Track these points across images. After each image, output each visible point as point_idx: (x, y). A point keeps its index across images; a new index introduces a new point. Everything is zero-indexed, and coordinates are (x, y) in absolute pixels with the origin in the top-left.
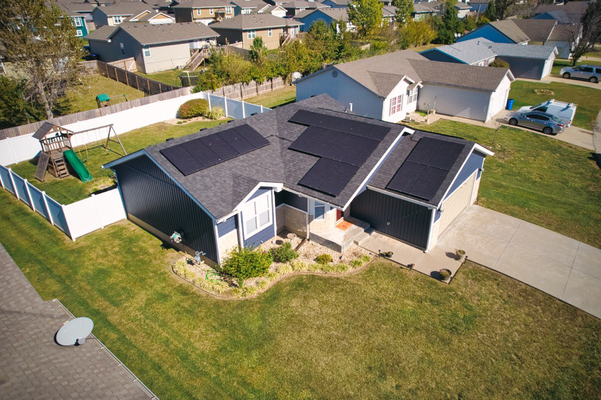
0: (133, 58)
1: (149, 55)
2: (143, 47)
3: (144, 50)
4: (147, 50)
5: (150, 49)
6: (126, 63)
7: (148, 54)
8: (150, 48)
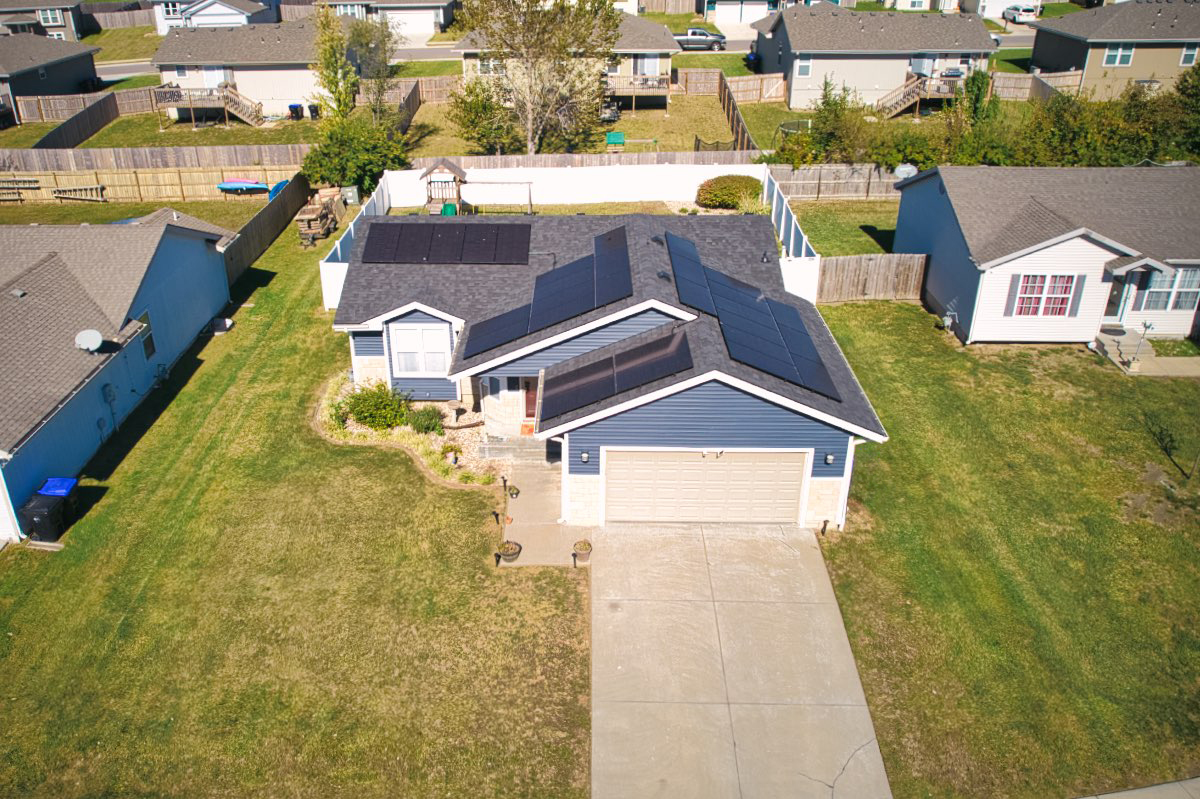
0: (781, 75)
1: (807, 74)
2: (796, 57)
3: (798, 63)
4: (805, 63)
5: (811, 63)
6: (765, 82)
7: (804, 71)
8: (811, 60)
